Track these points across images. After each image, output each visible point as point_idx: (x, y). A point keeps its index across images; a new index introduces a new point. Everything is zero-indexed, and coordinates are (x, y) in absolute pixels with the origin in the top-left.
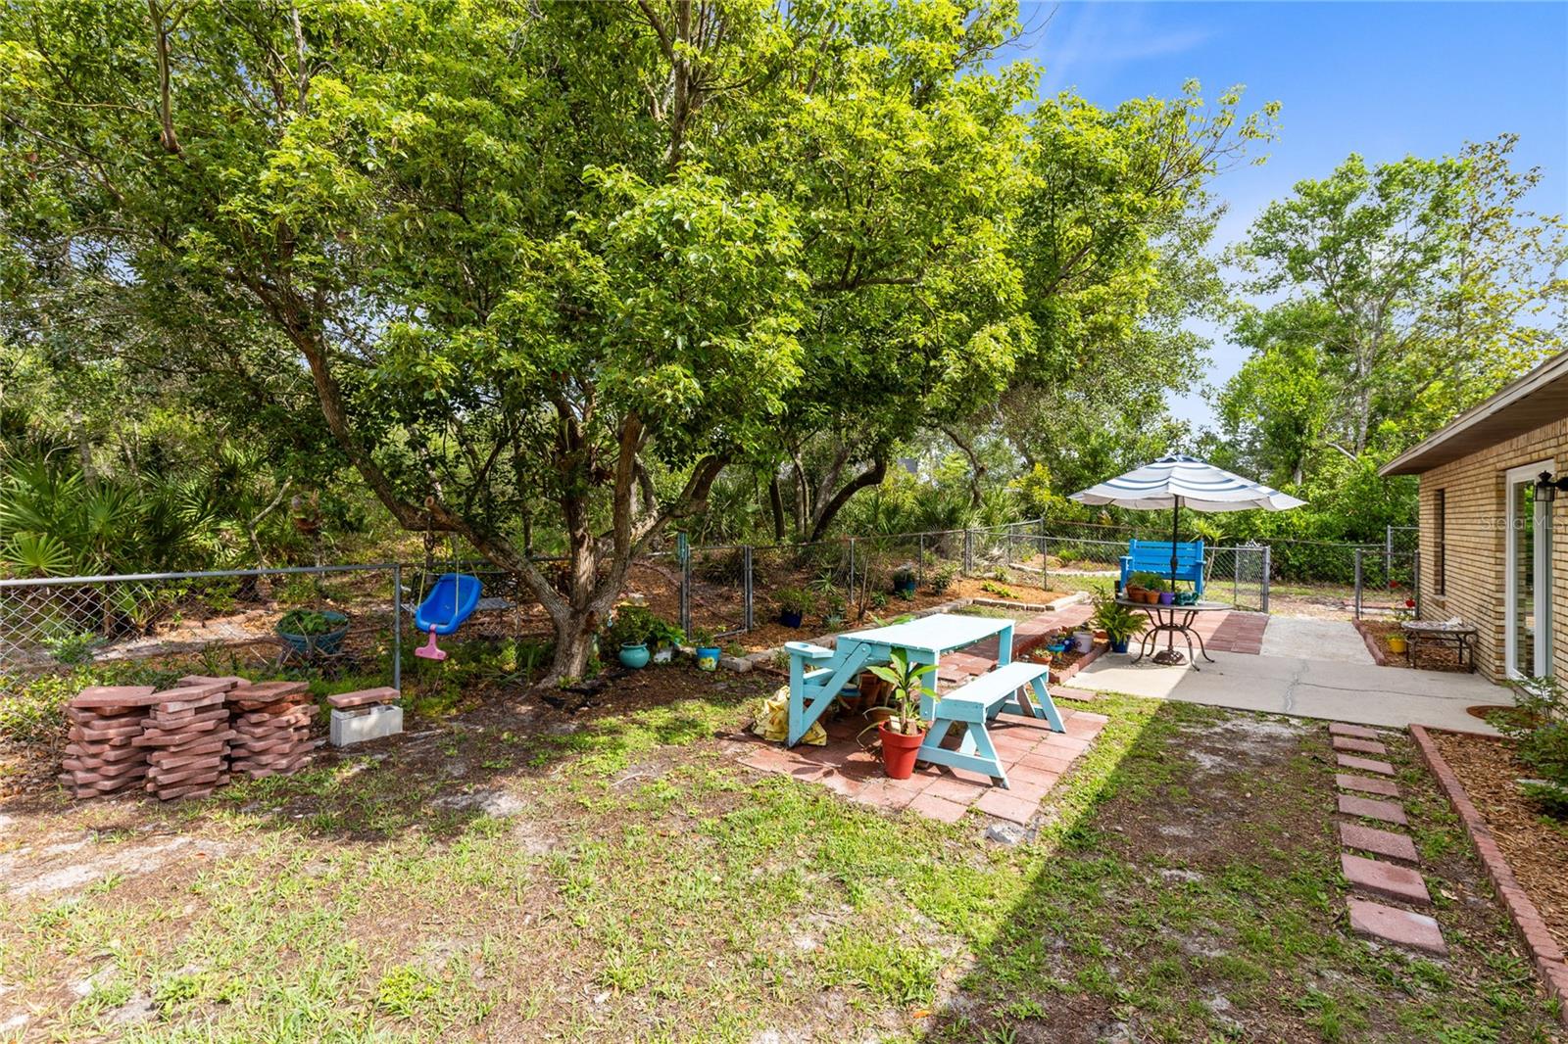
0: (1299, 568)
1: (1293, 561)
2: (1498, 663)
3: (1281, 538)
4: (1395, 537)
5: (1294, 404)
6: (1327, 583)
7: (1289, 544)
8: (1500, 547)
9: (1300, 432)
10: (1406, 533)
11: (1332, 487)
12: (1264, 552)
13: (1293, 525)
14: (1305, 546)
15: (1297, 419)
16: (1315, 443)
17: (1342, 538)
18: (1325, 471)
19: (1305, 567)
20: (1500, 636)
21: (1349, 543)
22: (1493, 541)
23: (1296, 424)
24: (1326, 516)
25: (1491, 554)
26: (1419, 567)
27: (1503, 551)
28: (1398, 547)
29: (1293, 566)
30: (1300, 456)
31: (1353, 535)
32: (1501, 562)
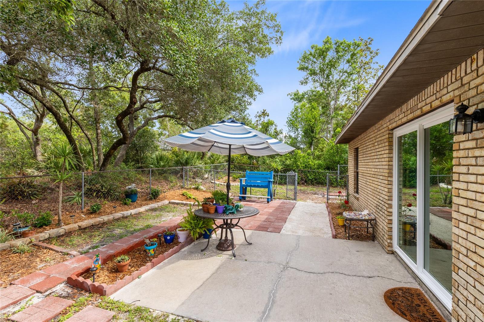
0: (312, 180)
1: (310, 178)
2: (389, 241)
3: (306, 169)
4: (340, 169)
5: (311, 122)
6: (320, 185)
7: (309, 171)
8: (390, 175)
9: (313, 132)
10: (344, 167)
11: (322, 151)
12: (295, 176)
13: (310, 165)
14: (313, 172)
15: (311, 127)
16: (317, 136)
17: (325, 169)
18: (320, 146)
19: (314, 180)
20: (390, 226)
21: (327, 171)
22: (387, 171)
23: (312, 129)
24: (320, 162)
25: (386, 178)
26: (348, 181)
27: (392, 177)
28: (341, 172)
29: (310, 179)
30: (312, 140)
31: (328, 168)
32: (390, 183)
